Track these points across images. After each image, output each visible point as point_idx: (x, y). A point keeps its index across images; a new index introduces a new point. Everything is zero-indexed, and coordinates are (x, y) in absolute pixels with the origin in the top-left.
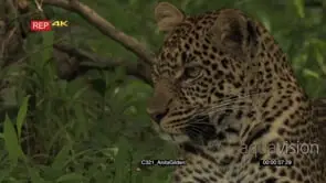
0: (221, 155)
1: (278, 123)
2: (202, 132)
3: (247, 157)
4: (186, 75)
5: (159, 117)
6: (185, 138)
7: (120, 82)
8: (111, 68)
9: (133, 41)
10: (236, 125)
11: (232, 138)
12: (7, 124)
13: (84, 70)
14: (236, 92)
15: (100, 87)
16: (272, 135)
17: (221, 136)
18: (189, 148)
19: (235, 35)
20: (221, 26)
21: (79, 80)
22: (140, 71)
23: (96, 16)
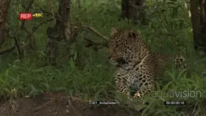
0: (127, 68)
1: (143, 60)
2: (121, 62)
3: (135, 68)
4: (117, 46)
5: (110, 58)
6: (117, 64)
7: (101, 48)
8: (99, 44)
9: (105, 37)
10: (131, 60)
11: (130, 64)
12: (71, 59)
13: (91, 45)
14: (130, 51)
15: (96, 49)
16: (141, 63)
17: (127, 63)
18: (118, 66)
19: (130, 36)
20: (126, 34)
21: (90, 47)
22: (106, 45)
23: (96, 31)
